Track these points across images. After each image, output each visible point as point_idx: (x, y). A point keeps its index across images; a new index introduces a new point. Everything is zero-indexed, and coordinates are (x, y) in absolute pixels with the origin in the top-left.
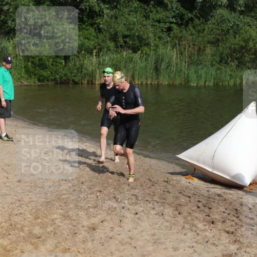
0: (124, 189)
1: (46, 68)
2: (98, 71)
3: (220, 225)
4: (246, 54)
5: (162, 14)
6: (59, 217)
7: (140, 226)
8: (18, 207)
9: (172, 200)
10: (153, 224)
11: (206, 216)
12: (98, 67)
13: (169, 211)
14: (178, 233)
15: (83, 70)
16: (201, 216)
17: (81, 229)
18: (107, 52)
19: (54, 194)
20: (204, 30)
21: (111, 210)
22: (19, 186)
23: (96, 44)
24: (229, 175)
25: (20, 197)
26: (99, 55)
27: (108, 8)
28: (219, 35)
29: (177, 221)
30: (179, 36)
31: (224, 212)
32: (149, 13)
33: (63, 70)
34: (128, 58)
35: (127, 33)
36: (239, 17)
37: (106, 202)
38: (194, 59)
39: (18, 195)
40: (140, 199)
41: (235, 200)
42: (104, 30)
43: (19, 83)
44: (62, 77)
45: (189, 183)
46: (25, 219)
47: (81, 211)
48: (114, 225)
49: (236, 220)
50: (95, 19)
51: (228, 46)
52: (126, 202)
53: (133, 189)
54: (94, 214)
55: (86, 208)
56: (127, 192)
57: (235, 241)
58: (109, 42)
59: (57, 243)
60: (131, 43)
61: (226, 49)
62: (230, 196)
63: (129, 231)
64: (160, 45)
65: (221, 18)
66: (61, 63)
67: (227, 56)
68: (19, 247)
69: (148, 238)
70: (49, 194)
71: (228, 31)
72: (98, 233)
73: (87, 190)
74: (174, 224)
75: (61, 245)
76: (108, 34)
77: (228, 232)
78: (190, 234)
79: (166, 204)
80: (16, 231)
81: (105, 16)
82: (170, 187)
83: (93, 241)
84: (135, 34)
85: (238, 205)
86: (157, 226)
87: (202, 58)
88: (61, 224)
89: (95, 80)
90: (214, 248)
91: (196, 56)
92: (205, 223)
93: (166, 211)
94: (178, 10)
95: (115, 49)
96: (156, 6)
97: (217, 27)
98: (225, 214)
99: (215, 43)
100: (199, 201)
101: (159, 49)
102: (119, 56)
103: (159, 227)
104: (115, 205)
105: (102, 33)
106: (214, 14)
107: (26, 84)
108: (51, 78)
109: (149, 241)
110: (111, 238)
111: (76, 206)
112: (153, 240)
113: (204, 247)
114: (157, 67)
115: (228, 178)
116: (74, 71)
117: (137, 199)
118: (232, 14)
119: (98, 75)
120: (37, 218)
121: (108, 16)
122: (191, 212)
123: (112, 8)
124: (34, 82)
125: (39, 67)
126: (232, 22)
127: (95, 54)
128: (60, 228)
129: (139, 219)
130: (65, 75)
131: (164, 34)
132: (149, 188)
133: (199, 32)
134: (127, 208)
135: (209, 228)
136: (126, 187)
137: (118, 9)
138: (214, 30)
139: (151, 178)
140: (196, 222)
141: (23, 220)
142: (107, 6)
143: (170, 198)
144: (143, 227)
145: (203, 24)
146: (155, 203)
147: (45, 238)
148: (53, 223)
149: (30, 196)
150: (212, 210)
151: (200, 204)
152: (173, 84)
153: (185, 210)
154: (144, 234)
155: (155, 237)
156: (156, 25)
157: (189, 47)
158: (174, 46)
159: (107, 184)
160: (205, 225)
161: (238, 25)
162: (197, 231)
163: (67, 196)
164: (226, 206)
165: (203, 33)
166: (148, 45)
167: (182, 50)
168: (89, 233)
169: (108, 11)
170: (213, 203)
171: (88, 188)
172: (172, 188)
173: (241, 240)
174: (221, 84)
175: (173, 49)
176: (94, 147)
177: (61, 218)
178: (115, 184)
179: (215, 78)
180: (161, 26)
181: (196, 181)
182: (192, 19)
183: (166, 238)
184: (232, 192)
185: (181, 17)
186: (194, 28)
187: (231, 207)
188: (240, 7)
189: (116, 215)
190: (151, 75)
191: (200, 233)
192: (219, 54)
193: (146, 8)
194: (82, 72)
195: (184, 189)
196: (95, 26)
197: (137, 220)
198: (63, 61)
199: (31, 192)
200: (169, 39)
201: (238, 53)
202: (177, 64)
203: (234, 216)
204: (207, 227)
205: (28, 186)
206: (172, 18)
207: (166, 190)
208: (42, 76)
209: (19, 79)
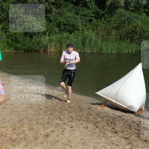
0: (64, 113)
1: (19, 42)
2: (49, 44)
3: (120, 134)
4: (135, 35)
5: (86, 12)
6: (27, 129)
7: (74, 134)
8: (3, 123)
9: (93, 119)
10: (81, 133)
11: (112, 128)
12: (49, 42)
13: (91, 126)
14: (96, 138)
15: (40, 44)
16: (110, 129)
17: (40, 136)
18: (54, 33)
19: (24, 115)
20: (111, 21)
21: (58, 125)
22: (4, 111)
23: (48, 29)
24: (126, 105)
25: (5, 117)
26: (50, 35)
27: (55, 8)
28: (119, 24)
29: (96, 131)
30: (96, 24)
31: (123, 127)
32: (79, 11)
33: (29, 44)
34: (67, 37)
35: (66, 23)
36: (131, 14)
37: (54, 120)
38: (105, 38)
39: (3, 116)
40: (74, 118)
41: (129, 120)
42: (53, 21)
43: (4, 51)
44: (29, 48)
45: (103, 109)
46: (7, 130)
47: (40, 126)
48: (59, 134)
49: (130, 131)
50: (48, 14)
51: (125, 30)
52: (66, 120)
53: (69, 113)
54: (47, 127)
55: (43, 124)
56: (67, 115)
57: (129, 143)
58: (55, 27)
59: (26, 144)
60: (68, 28)
61: (123, 32)
62: (126, 117)
63: (68, 137)
64: (85, 30)
65: (120, 14)
66: (28, 40)
67: (124, 36)
68: (4, 146)
69: (79, 141)
70: (21, 116)
71: (125, 21)
72: (50, 139)
73: (43, 113)
74: (94, 133)
75: (28, 145)
76: (55, 23)
77: (125, 138)
78: (103, 139)
79: (89, 122)
80: (2, 137)
81: (53, 12)
82: (91, 112)
83: (47, 143)
84: (71, 23)
85: (131, 122)
86: (84, 134)
87: (109, 37)
88: (29, 133)
89: (48, 50)
90: (117, 147)
91: (106, 36)
92: (112, 133)
93: (89, 125)
94: (95, 9)
95: (59, 32)
96: (83, 7)
97: (118, 19)
98: (123, 128)
99: (117, 28)
100: (108, 120)
101: (85, 32)
102: (61, 36)
103: (85, 135)
104: (60, 122)
105: (52, 23)
106: (117, 12)
107: (8, 51)
108: (22, 48)
109: (79, 143)
110: (57, 141)
111: (37, 123)
112: (82, 142)
113: (111, 146)
114: (83, 42)
115: (125, 107)
116: (35, 44)
117: (72, 119)
118: (127, 12)
119: (49, 47)
120: (14, 129)
121: (55, 12)
122: (104, 126)
123: (57, 8)
124: (12, 51)
125: (15, 42)
126: (127, 16)
127: (47, 34)
128: (28, 135)
129: (73, 130)
130: (30, 47)
131: (87, 23)
132: (79, 112)
133: (108, 22)
134: (66, 124)
135: (114, 135)
136: (66, 112)
137: (61, 9)
138: (117, 21)
139: (80, 107)
140: (107, 132)
141: (6, 130)
142: (54, 7)
143: (91, 118)
144: (75, 135)
145: (110, 17)
146: (83, 121)
147: (19, 141)
148: (24, 132)
149: (10, 117)
150: (115, 125)
151: (109, 122)
152: (93, 52)
153: (100, 125)
154: (76, 139)
155: (83, 141)
156: (83, 18)
157: (102, 30)
158: (93, 30)
159: (55, 110)
160: (111, 134)
161: (130, 18)
162: (107, 137)
163: (32, 117)
164: (124, 123)
165: (110, 22)
166: (78, 29)
167: (98, 32)
168: (45, 138)
169: (55, 10)
170: (116, 121)
171: (44, 112)
172: (92, 112)
173: (133, 143)
174: (120, 52)
175: (93, 32)
176: (47, 88)
177: (28, 130)
178: (59, 110)
179: (117, 49)
180: (85, 18)
181: (106, 109)
182: (103, 15)
183: (89, 141)
184: (128, 115)
185: (97, 13)
186: (105, 19)
187: (127, 124)
188: (132, 7)
189: (60, 128)
190: (80, 47)
191: (109, 139)
192: (119, 35)
193: (77, 8)
194: (40, 45)
195: (100, 113)
196: (48, 18)
197: (72, 131)
198: (29, 38)
199: (11, 114)
200: (90, 26)
201: (130, 34)
202: (95, 40)
203: (129, 129)
204: (113, 135)
205: (9, 111)
206: (92, 14)
207: (89, 114)
208: (17, 47)
209: (3, 49)
